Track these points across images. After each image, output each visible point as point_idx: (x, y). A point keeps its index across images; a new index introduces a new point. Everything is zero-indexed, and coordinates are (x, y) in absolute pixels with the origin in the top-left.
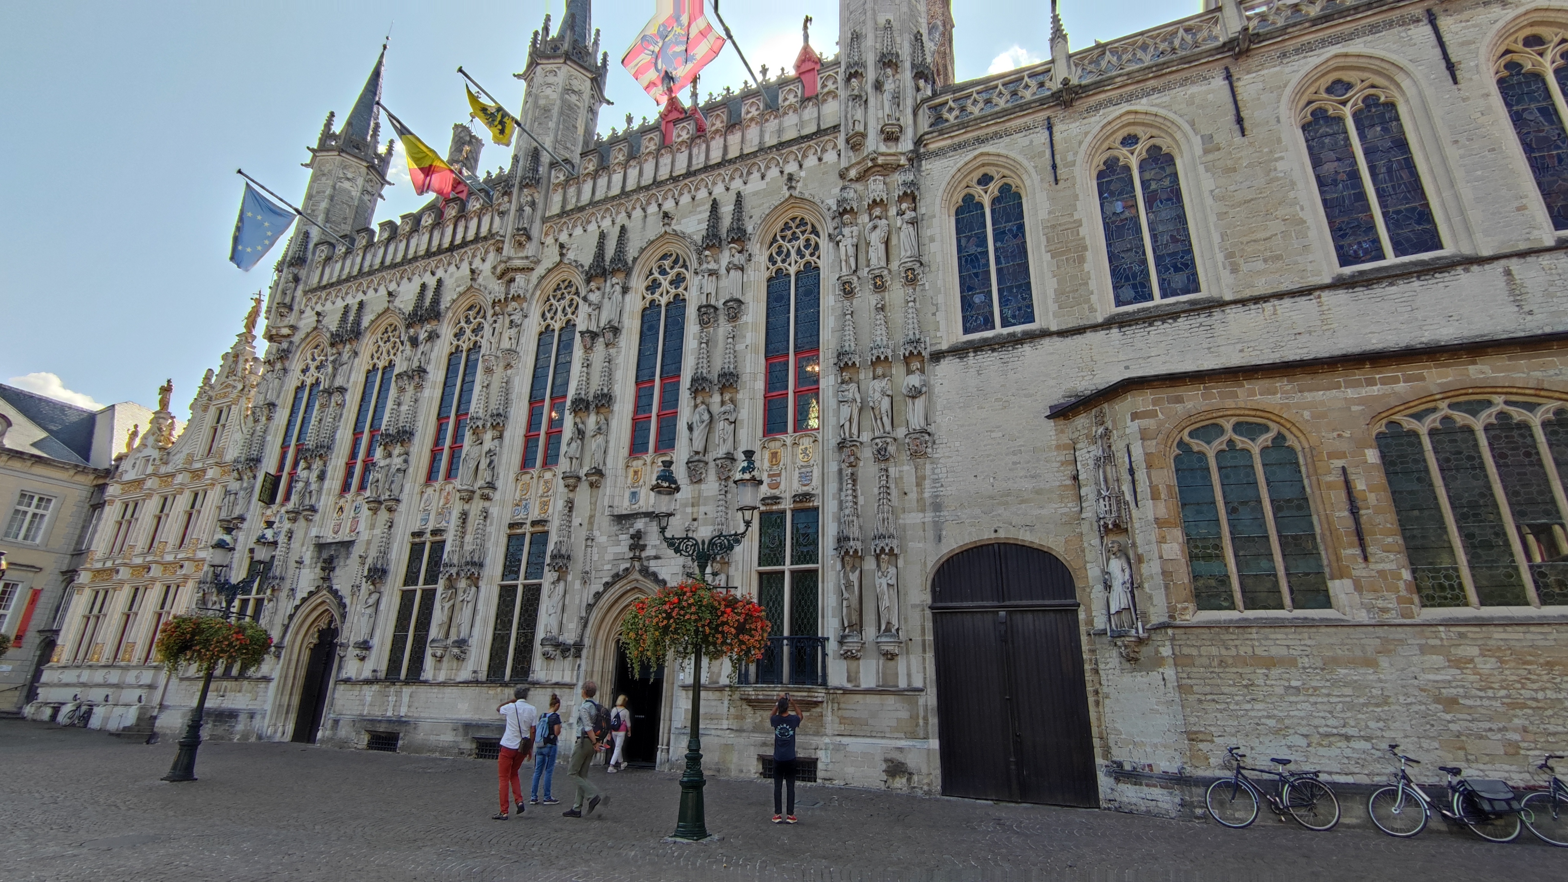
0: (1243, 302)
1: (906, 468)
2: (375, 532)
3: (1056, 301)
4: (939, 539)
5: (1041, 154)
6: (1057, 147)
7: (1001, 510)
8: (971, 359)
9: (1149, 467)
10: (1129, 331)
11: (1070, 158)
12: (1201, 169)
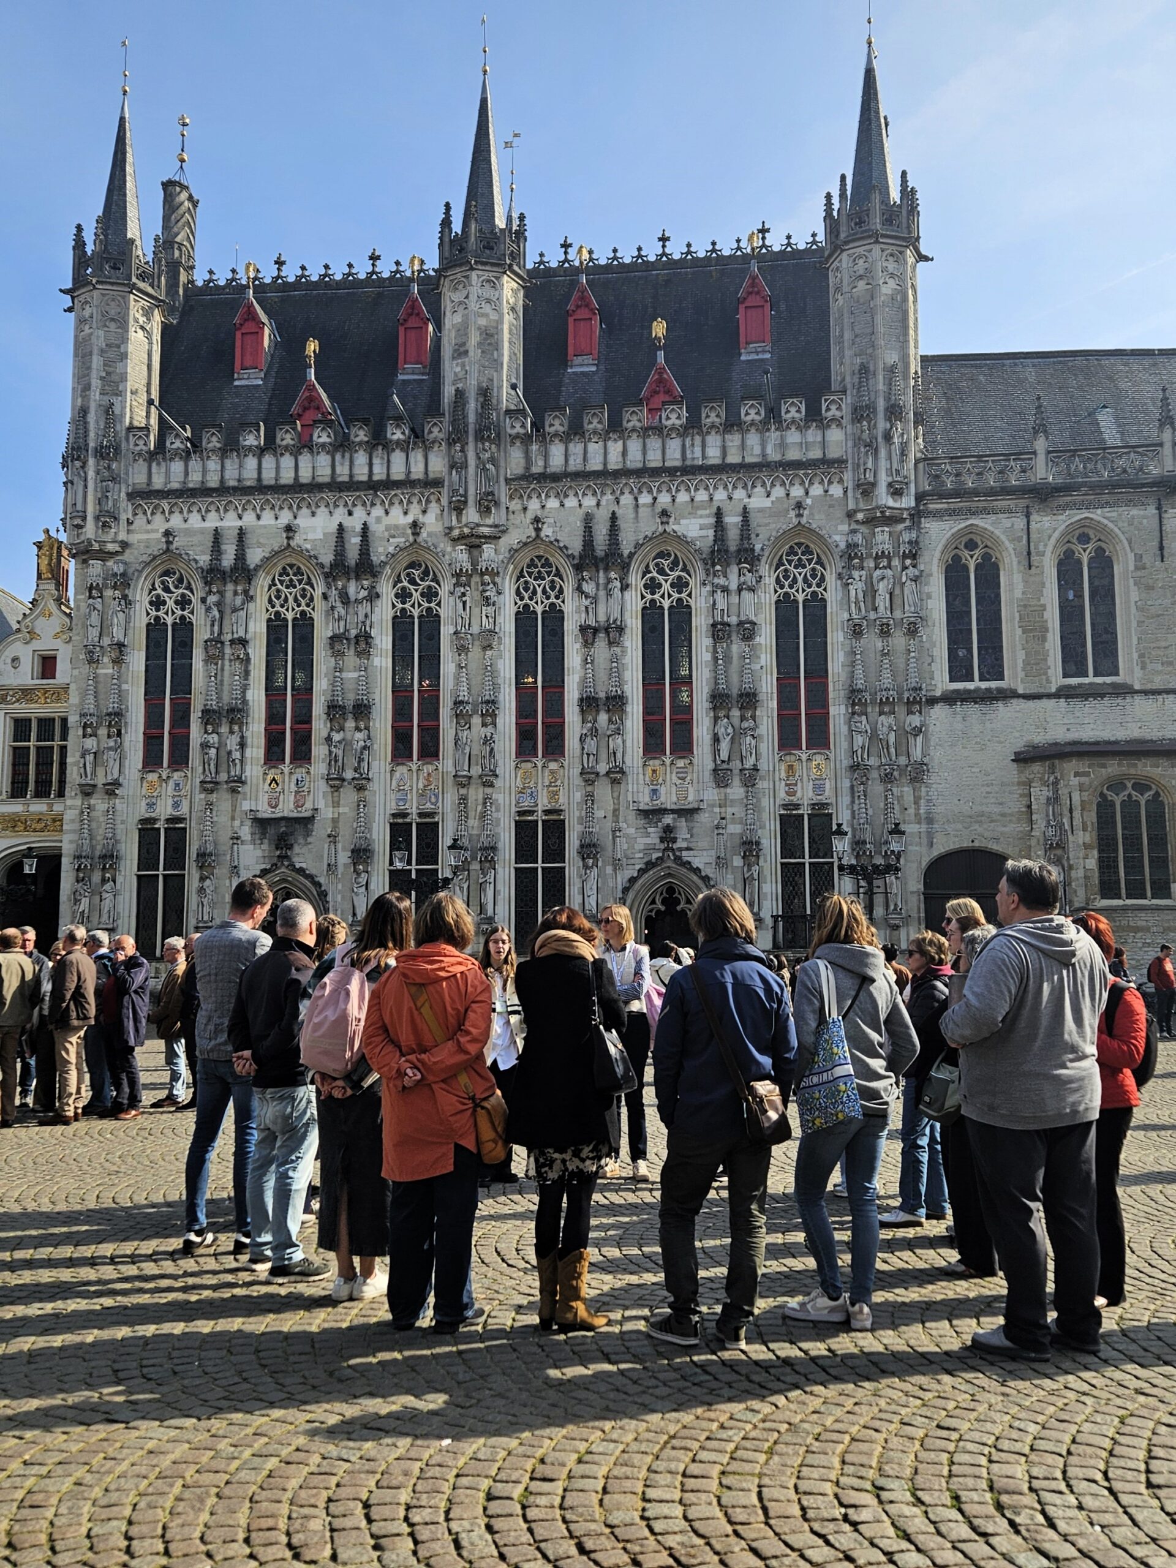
0: (1146, 692)
1: (906, 789)
2: (341, 810)
3: (1023, 670)
4: (931, 845)
5: (1020, 539)
6: (1033, 536)
7: (976, 826)
8: (958, 707)
9: (1083, 810)
10: (1072, 702)
11: (1041, 548)
12: (1131, 581)
